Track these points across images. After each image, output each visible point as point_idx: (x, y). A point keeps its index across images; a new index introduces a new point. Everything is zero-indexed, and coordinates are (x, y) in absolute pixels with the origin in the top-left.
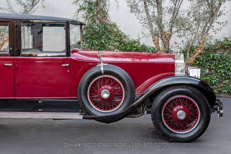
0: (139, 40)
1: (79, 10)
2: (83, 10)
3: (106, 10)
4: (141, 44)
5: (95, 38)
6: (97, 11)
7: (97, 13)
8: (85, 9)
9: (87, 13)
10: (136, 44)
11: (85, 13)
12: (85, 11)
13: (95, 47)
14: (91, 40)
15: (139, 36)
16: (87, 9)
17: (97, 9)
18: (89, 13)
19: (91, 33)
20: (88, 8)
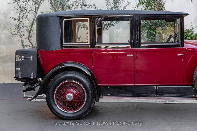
0: (192, 29)
1: (139, 4)
2: (142, 4)
3: (162, 3)
4: (195, 33)
5: (153, 29)
6: (155, 4)
7: (154, 7)
8: (144, 3)
9: (146, 7)
10: (190, 34)
11: (143, 7)
12: (144, 5)
13: (153, 37)
14: (149, 30)
15: (192, 26)
16: (145, 4)
17: (154, 3)
18: (148, 7)
19: (149, 24)
20: (146, 2)
